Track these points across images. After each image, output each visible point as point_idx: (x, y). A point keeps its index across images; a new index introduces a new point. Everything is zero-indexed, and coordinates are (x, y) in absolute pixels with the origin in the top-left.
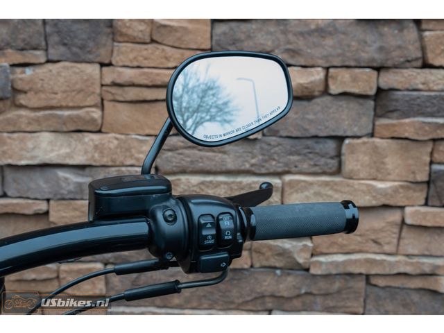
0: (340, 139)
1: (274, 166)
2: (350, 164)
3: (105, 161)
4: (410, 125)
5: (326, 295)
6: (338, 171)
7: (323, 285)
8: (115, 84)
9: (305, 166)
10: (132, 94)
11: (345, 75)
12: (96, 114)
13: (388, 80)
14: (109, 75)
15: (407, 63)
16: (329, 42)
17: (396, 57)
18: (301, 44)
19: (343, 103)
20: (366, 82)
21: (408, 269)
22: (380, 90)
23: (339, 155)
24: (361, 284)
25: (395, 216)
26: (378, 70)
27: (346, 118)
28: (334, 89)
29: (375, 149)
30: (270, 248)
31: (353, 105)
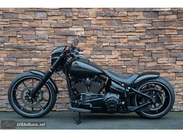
0: (111, 51)
1: (104, 54)
2: (112, 54)
3: (85, 53)
4: (118, 49)
5: (110, 69)
6: (111, 55)
7: (110, 67)
8: (87, 45)
9: (108, 54)
10: (88, 46)
11: (111, 44)
12: (84, 48)
13: (116, 44)
14: (86, 44)
15: (118, 43)
16: (110, 40)
17: (117, 42)
18: (107, 40)
19: (111, 47)
20: (114, 45)
21: (119, 65)
22: (115, 45)
23: (111, 53)
24: (114, 67)
25: (118, 59)
26: (115, 43)
27: (112, 48)
28: (110, 45)
29: (115, 52)
30: (104, 63)
31: (113, 47)
